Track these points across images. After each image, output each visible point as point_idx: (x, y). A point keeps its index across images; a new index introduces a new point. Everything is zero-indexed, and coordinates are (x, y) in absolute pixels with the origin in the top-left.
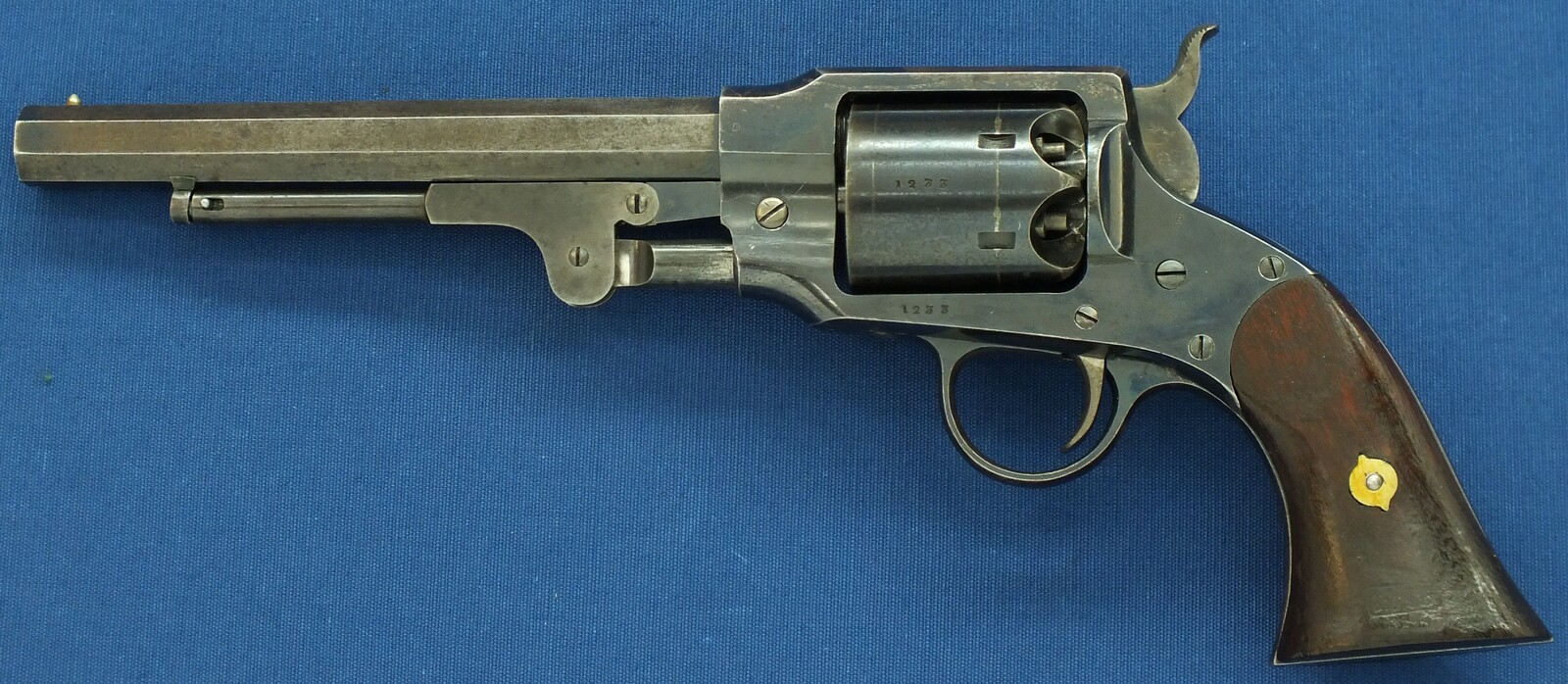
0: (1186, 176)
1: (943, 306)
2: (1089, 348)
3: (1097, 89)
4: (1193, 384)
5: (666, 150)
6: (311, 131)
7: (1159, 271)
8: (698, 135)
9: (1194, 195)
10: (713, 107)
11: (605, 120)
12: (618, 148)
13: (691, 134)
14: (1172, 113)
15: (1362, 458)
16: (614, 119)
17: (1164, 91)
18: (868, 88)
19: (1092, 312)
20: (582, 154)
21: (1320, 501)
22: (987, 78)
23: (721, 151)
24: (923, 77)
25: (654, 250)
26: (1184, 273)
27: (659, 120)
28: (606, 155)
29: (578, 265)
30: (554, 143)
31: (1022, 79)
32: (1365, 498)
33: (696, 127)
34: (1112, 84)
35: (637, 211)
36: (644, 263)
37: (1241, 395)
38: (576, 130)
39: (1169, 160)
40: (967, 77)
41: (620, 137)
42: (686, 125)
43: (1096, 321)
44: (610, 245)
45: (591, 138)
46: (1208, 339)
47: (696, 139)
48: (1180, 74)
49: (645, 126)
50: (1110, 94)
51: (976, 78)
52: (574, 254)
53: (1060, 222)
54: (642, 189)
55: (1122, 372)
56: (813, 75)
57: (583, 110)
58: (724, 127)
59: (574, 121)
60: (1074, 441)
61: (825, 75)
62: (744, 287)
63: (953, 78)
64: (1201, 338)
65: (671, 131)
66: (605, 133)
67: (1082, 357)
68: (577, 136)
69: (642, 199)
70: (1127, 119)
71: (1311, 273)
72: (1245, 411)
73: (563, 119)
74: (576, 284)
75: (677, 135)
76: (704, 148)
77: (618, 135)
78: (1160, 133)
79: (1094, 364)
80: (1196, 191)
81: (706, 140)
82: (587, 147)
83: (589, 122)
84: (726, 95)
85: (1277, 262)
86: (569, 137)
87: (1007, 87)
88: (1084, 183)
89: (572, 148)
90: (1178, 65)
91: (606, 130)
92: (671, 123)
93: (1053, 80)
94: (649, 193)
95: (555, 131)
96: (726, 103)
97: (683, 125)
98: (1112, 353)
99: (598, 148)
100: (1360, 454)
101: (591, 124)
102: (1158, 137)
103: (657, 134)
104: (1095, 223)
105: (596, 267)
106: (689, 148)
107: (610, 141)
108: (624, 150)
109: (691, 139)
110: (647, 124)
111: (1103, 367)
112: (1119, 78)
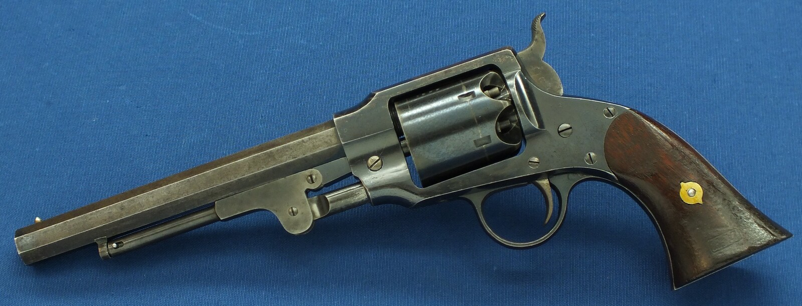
0: (555, 84)
2: (538, 176)
4: (592, 177)
5: (318, 151)
6: (153, 197)
7: (559, 130)
8: (329, 139)
9: (562, 92)
10: (332, 124)
11: (285, 147)
12: (295, 158)
13: (326, 140)
14: (539, 59)
15: (682, 184)
16: (289, 145)
17: (532, 50)
18: (399, 93)
19: (536, 160)
20: (280, 166)
22: (451, 71)
23: (343, 143)
24: (422, 80)
25: (327, 196)
26: (571, 128)
27: (309, 139)
28: (291, 162)
29: (294, 215)
30: (265, 165)
31: (467, 66)
32: (690, 201)
33: (327, 136)
34: (508, 54)
35: (313, 182)
36: (323, 204)
37: (616, 173)
38: (274, 155)
39: (545, 80)
40: (442, 73)
43: (538, 163)
44: (305, 201)
45: (281, 157)
46: (592, 154)
47: (329, 141)
48: (536, 40)
49: (304, 144)
50: (509, 59)
51: (446, 72)
52: (290, 210)
53: (506, 123)
54: (311, 172)
55: (559, 183)
56: (373, 95)
57: (273, 146)
58: (340, 131)
59: (271, 152)
60: (547, 222)
61: (377, 93)
62: (373, 199)
63: (435, 75)
64: (589, 154)
66: (287, 153)
67: (537, 181)
69: (314, 177)
70: (520, 68)
71: (628, 109)
72: (620, 180)
73: (266, 153)
74: (296, 225)
75: (320, 143)
76: (334, 144)
79: (544, 183)
80: (562, 90)
81: (334, 140)
82: (281, 162)
83: (278, 150)
84: (336, 117)
85: (611, 109)
87: (461, 71)
88: (512, 102)
89: (274, 165)
90: (533, 36)
91: (287, 151)
92: (315, 138)
93: (481, 61)
94: (315, 172)
96: (338, 121)
97: (321, 137)
99: (286, 160)
100: (681, 182)
101: (279, 151)
102: (536, 72)
103: (311, 145)
104: (523, 117)
105: (302, 213)
106: (327, 147)
107: (291, 155)
108: (298, 158)
109: (327, 142)
110: (305, 142)
111: (548, 182)
112: (511, 51)
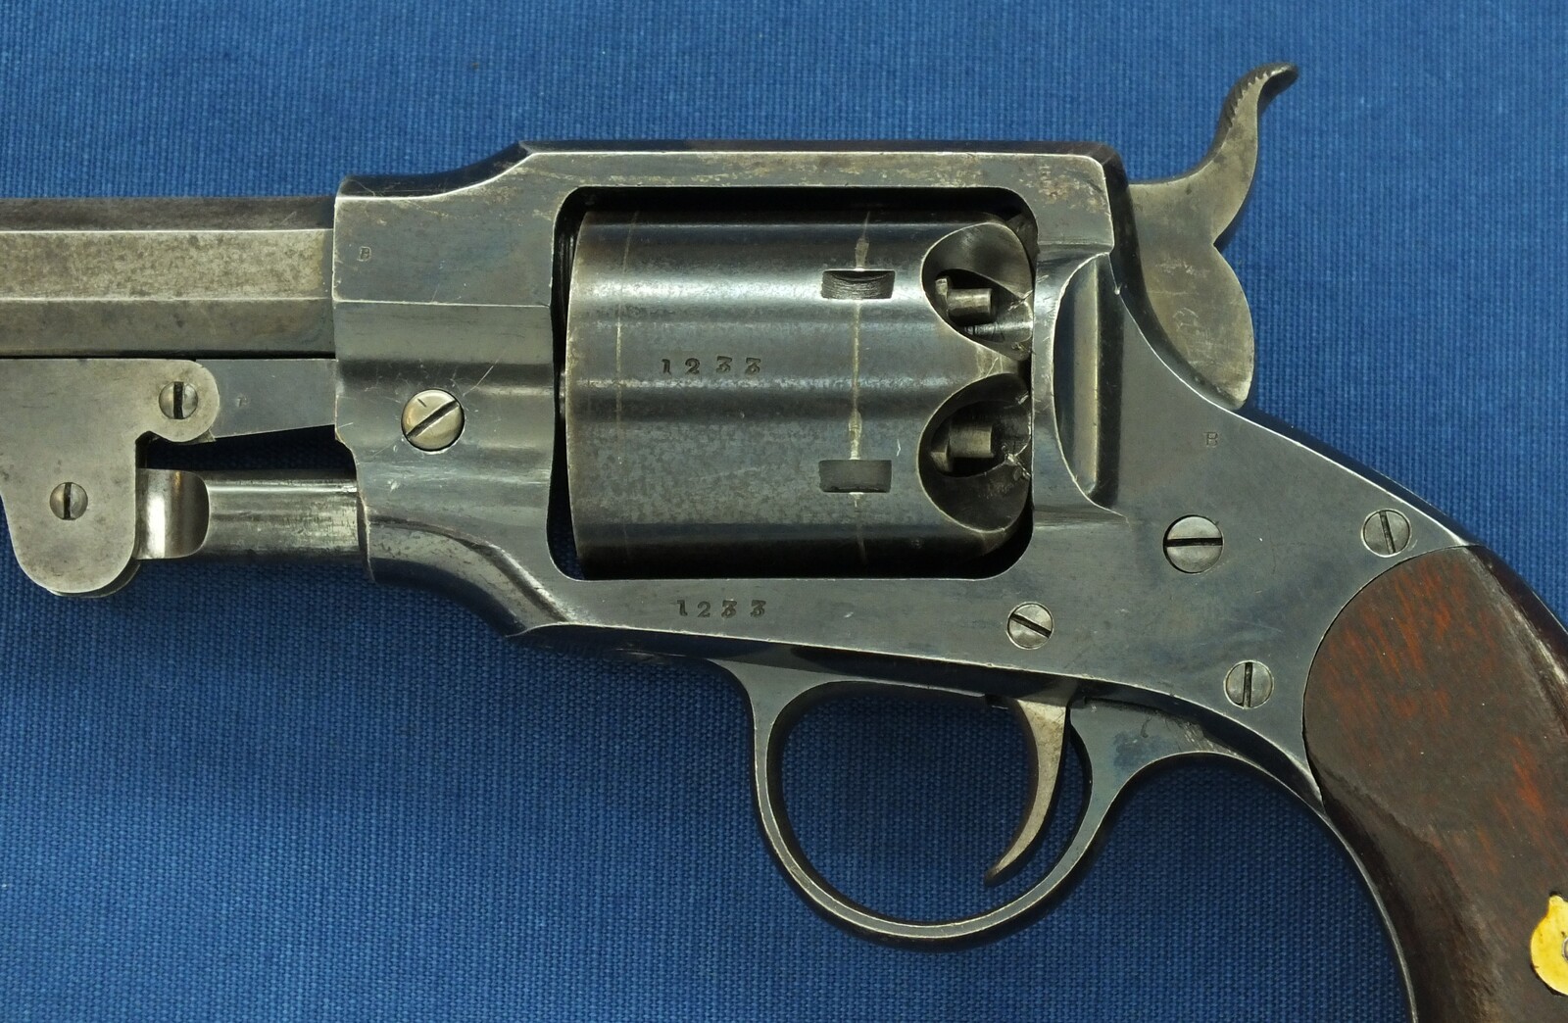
0: (1228, 355)
1: (754, 602)
2: (1039, 686)
3: (1056, 185)
4: (1235, 756)
5: (234, 297)
7: (1171, 536)
8: (293, 268)
9: (1242, 392)
10: (322, 214)
11: (120, 241)
12: (142, 293)
13: (279, 267)
14: (1204, 236)
15: (1556, 902)
16: (135, 239)
17: (1188, 191)
18: (617, 181)
19: (1042, 617)
20: (75, 304)
21: (1475, 986)
22: (847, 162)
23: (336, 299)
24: (723, 160)
25: (210, 489)
26: (1217, 541)
27: (220, 240)
28: (119, 305)
29: (67, 516)
30: (22, 284)
31: (915, 166)
32: (1560, 979)
33: (290, 253)
34: (1086, 176)
35: (178, 414)
36: (190, 514)
37: (1323, 774)
38: (65, 259)
39: (1195, 324)
40: (807, 163)
41: (148, 272)
42: (271, 249)
43: (1047, 633)
44: (127, 480)
45: (92, 272)
46: (1261, 669)
47: (288, 275)
48: (1220, 159)
49: (193, 252)
50: (1082, 195)
51: (824, 163)
52: (60, 497)
53: (980, 442)
54: (187, 372)
55: (1100, 730)
56: (514, 154)
57: (79, 220)
58: (342, 252)
59: (61, 242)
60: (1006, 862)
61: (534, 155)
62: (380, 563)
63: (780, 162)
64: (1249, 666)
65: (242, 261)
66: (118, 265)
67: (1022, 703)
68: (66, 269)
69: (189, 391)
70: (1112, 243)
71: (1460, 541)
72: (1332, 806)
73: (41, 238)
74: (65, 553)
75: (253, 269)
76: (304, 293)
77: (143, 268)
78: (1181, 272)
79: (1045, 716)
80: (1247, 385)
81: (309, 276)
82: (85, 291)
83: (88, 244)
84: (347, 191)
85: (1397, 522)
86: (51, 272)
87: (884, 180)
88: (1025, 367)
89: (57, 294)
90: (1217, 143)
91: (122, 258)
92: (242, 246)
93: (972, 167)
94: (201, 378)
95: (26, 260)
96: (347, 207)
97: (266, 250)
98: (1082, 694)
99: (105, 294)
100: (1553, 893)
101: (93, 249)
102: (1176, 280)
103: (217, 267)
104: (1042, 440)
105: (101, 520)
106: (276, 293)
107: (129, 279)
108: (154, 298)
109: (278, 276)
110: (198, 248)
111: (1062, 721)
112: (1100, 166)
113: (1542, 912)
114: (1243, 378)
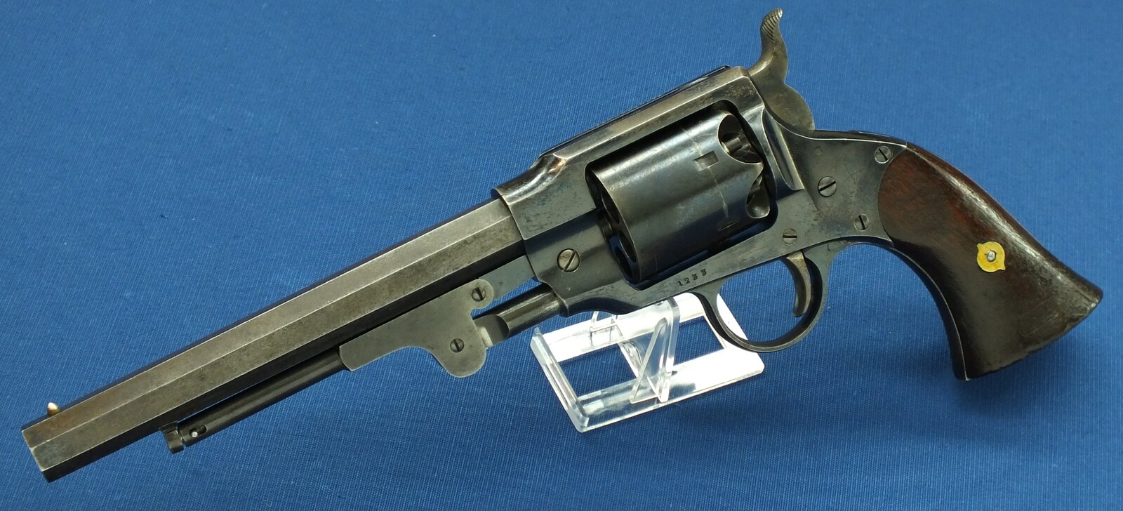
1: (702, 271)
3: (737, 91)
41: (455, 261)
42: (494, 232)
65: (486, 241)
68: (427, 273)
77: (453, 260)
78: (778, 97)
86: (422, 277)
95: (411, 276)
98: (805, 250)
113: (977, 251)
114: (811, 123)
